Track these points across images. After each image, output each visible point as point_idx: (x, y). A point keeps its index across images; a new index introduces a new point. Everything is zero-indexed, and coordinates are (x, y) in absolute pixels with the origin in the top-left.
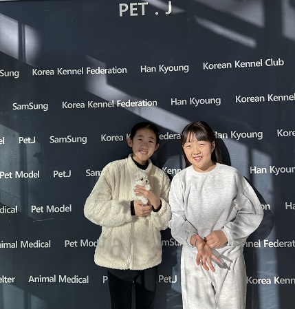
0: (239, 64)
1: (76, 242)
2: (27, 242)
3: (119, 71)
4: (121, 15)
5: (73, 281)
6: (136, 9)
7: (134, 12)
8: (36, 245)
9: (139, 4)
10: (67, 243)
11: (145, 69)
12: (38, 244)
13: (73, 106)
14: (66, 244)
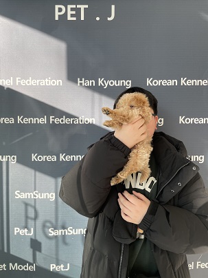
1: (4, 265)
3: (54, 83)
4: (57, 18)
6: (74, 12)
7: (72, 16)
9: (78, 6)
11: (83, 82)
13: (1, 120)
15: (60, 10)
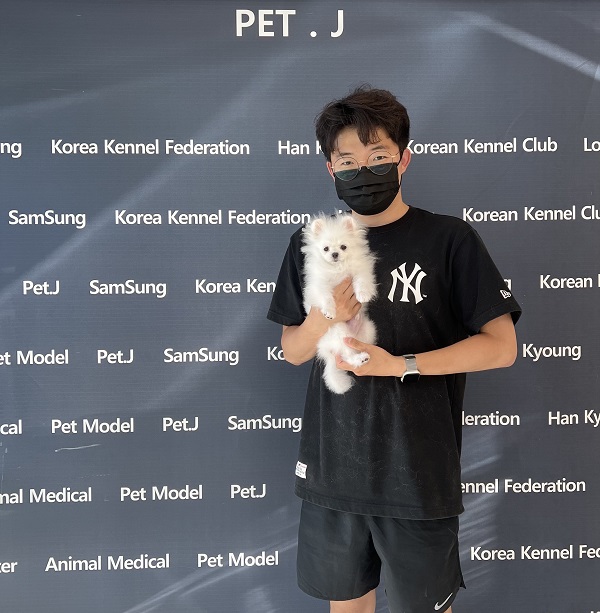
0: (473, 146)
1: (143, 491)
2: (43, 491)
3: (234, 149)
4: (239, 33)
5: (139, 564)
6: (270, 23)
7: (267, 29)
8: (61, 497)
9: (278, 12)
10: (125, 492)
11: (288, 147)
12: (66, 496)
13: (137, 219)
14: (123, 495)
15: (245, 18)
